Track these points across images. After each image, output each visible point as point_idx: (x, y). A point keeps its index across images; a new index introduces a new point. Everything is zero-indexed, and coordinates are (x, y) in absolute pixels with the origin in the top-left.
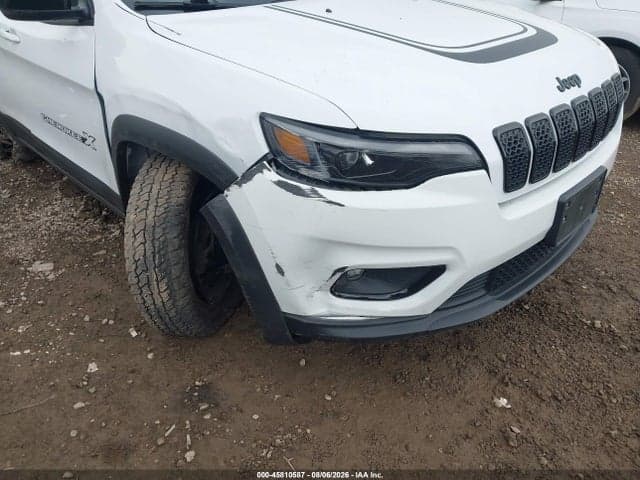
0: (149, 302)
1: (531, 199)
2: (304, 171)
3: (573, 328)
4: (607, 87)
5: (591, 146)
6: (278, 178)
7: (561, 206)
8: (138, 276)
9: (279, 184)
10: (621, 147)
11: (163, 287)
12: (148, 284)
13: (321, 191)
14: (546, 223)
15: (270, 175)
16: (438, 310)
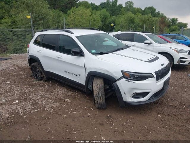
0: (98, 101)
1: (160, 82)
2: (129, 78)
3: (168, 106)
4: (168, 65)
5: (167, 74)
6: (125, 79)
7: (164, 83)
8: (97, 97)
9: (125, 80)
10: (171, 74)
11: (101, 99)
12: (99, 98)
13: (132, 81)
14: (162, 86)
15: (124, 79)
16: (148, 100)
